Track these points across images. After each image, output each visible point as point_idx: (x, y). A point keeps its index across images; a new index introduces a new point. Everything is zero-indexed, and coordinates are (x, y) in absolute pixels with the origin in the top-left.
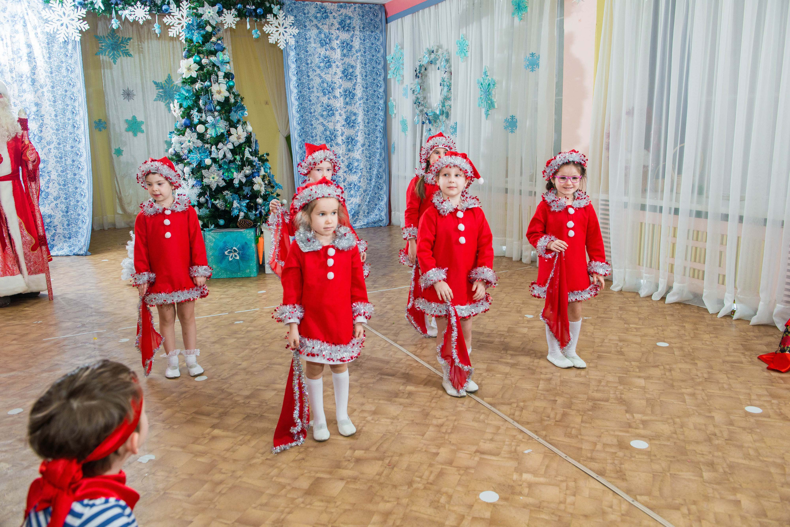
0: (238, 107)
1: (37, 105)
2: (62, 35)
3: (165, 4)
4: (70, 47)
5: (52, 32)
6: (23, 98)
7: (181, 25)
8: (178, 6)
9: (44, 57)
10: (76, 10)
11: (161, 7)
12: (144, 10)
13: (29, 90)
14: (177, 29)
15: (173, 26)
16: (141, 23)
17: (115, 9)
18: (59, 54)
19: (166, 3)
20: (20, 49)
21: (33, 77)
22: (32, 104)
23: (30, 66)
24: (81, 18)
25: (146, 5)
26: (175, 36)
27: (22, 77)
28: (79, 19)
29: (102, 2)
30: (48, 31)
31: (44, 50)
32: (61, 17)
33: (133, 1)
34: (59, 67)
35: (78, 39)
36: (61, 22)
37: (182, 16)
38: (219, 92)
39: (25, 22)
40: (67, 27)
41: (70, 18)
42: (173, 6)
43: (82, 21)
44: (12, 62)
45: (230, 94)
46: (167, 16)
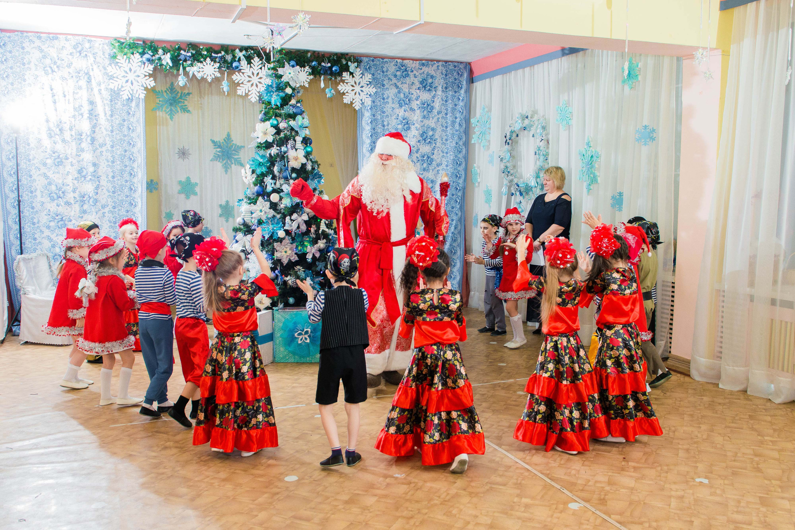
0: (316, 174)
1: (95, 165)
2: (127, 92)
3: (235, 61)
4: (133, 104)
5: (116, 89)
6: (81, 158)
7: (251, 83)
8: (249, 63)
9: (106, 114)
10: (143, 66)
11: (231, 63)
12: (214, 67)
13: (87, 149)
14: (246, 87)
15: (242, 83)
16: (209, 80)
17: (183, 65)
18: (121, 112)
19: (237, 59)
20: (82, 106)
21: (93, 135)
22: (89, 164)
23: (90, 124)
24: (148, 74)
25: (215, 62)
26: (244, 94)
27: (81, 135)
28: (146, 76)
29: (171, 58)
30: (113, 88)
31: (107, 107)
32: (127, 73)
33: (203, 57)
34: (121, 125)
35: (142, 96)
36: (127, 79)
37: (253, 74)
38: (296, 159)
39: (88, 78)
40: (132, 84)
41: (136, 74)
42: (244, 62)
43: (148, 77)
44: (73, 120)
45: (308, 160)
46: (237, 73)
